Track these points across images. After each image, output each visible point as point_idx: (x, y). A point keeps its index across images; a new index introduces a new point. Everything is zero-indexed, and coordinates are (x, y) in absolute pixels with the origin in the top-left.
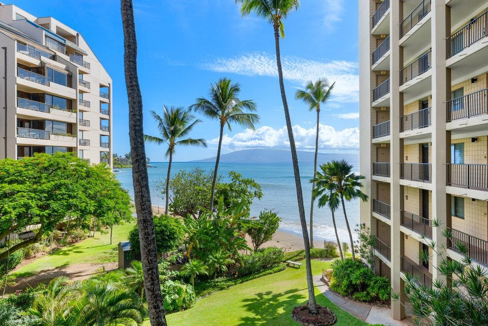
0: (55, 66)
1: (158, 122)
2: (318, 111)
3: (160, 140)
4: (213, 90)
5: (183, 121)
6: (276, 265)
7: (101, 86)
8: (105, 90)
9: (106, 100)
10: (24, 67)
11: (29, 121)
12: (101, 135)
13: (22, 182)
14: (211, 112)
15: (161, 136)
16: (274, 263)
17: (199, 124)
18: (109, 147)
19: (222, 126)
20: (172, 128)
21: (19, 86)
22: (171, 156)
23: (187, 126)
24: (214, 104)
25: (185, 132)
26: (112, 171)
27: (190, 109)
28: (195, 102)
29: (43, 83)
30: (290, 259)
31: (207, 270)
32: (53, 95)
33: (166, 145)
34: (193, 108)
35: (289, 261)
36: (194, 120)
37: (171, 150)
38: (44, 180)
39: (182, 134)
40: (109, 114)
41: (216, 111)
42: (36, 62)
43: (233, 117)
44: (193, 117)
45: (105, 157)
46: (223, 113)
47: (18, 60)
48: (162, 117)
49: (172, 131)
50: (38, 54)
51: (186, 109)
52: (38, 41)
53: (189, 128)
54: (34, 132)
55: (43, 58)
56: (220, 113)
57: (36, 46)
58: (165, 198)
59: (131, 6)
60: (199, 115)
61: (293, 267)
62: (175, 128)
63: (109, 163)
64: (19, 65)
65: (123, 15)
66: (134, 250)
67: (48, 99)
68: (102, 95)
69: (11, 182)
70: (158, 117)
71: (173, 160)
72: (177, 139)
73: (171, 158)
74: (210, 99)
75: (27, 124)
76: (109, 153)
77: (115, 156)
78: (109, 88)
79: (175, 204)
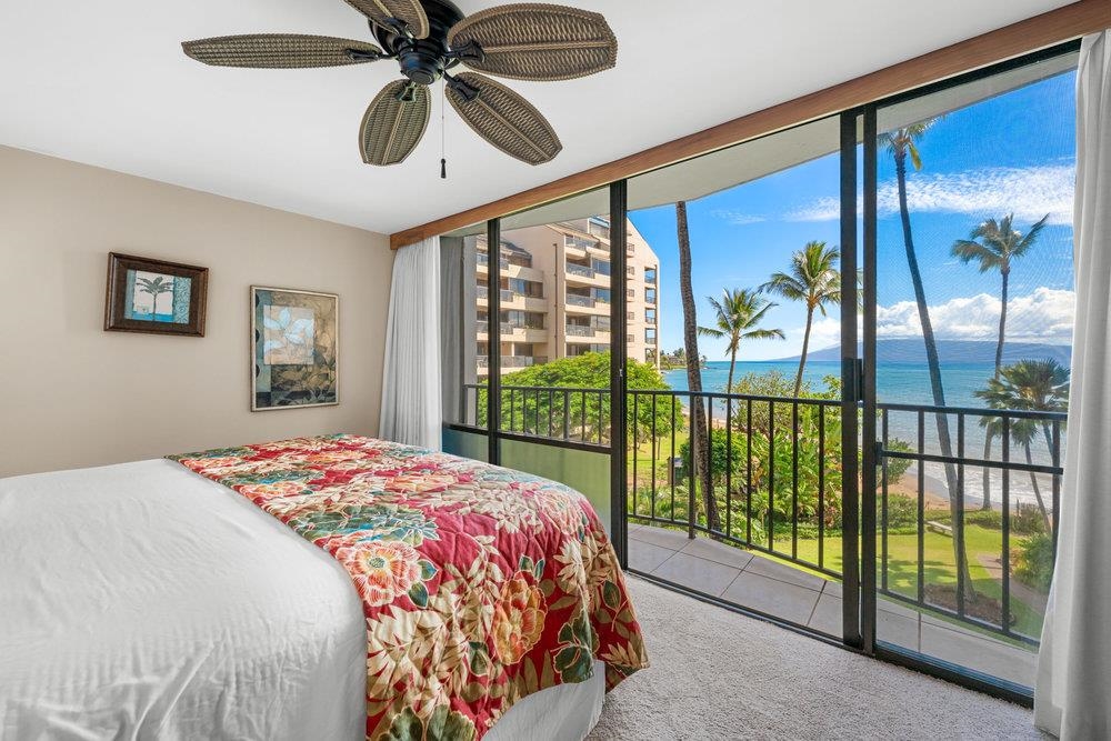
0: (600, 255)
1: (717, 310)
2: (1005, 273)
3: (719, 334)
4: (796, 260)
5: (749, 308)
6: (907, 524)
7: (647, 269)
8: (651, 274)
9: (652, 286)
10: (572, 260)
11: (575, 318)
12: (647, 329)
13: (576, 381)
14: (793, 292)
15: (718, 329)
16: (903, 520)
17: (773, 308)
18: (656, 343)
19: (810, 311)
20: (735, 317)
21: (568, 282)
22: (733, 354)
23: (756, 313)
24: (798, 280)
25: (753, 321)
26: (659, 372)
27: (760, 290)
28: (769, 280)
29: (588, 275)
30: (935, 520)
31: (782, 506)
32: (597, 288)
33: (727, 339)
34: (765, 289)
35: (933, 523)
36: (766, 304)
37: (734, 346)
38: (595, 380)
39: (749, 325)
40: (655, 303)
41: (800, 289)
42: (581, 254)
43: (828, 297)
44: (765, 301)
45: (651, 356)
46: (812, 292)
47: (567, 254)
48: (722, 304)
49: (735, 321)
50: (582, 245)
51: (755, 289)
52: (583, 231)
53: (760, 315)
54: (581, 329)
55: (589, 249)
56: (807, 292)
57: (582, 236)
58: (726, 409)
59: (686, 227)
60: (775, 296)
61: (942, 534)
62: (739, 316)
63: (655, 362)
64: (568, 260)
65: (680, 236)
66: (686, 467)
67: (593, 292)
68: (649, 280)
69: (568, 381)
70: (717, 305)
71: (737, 359)
72: (743, 332)
73: (733, 357)
74: (791, 275)
75: (573, 321)
76: (656, 350)
77: (662, 354)
78: (656, 270)
79: (739, 417)
